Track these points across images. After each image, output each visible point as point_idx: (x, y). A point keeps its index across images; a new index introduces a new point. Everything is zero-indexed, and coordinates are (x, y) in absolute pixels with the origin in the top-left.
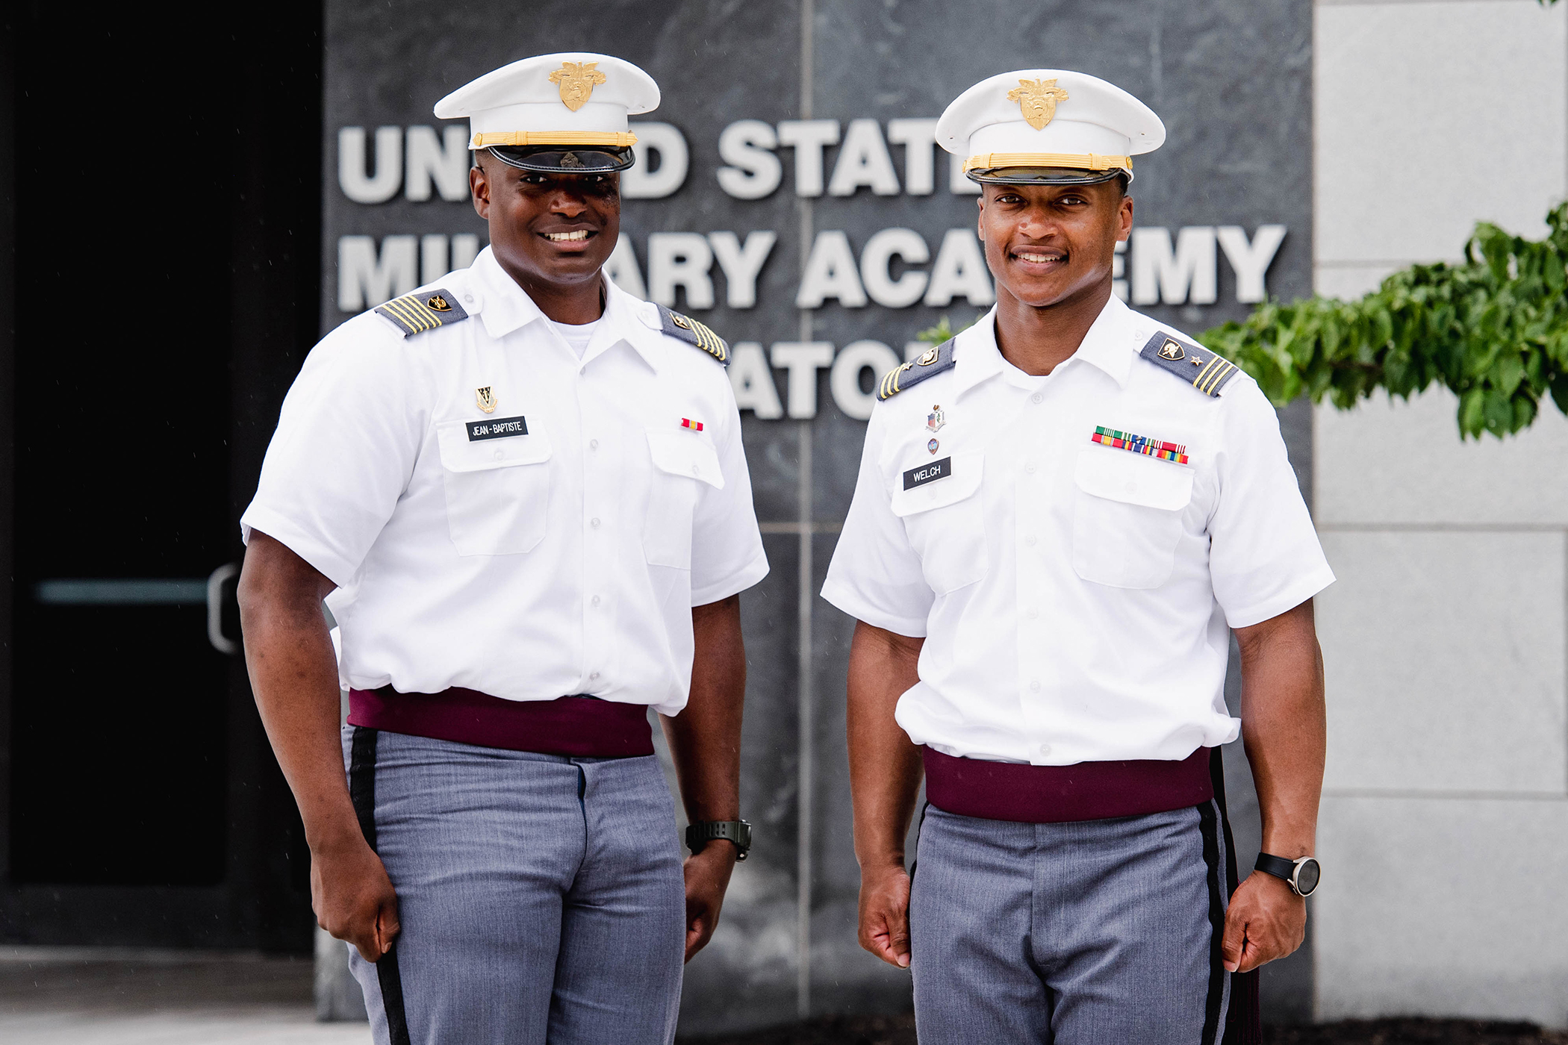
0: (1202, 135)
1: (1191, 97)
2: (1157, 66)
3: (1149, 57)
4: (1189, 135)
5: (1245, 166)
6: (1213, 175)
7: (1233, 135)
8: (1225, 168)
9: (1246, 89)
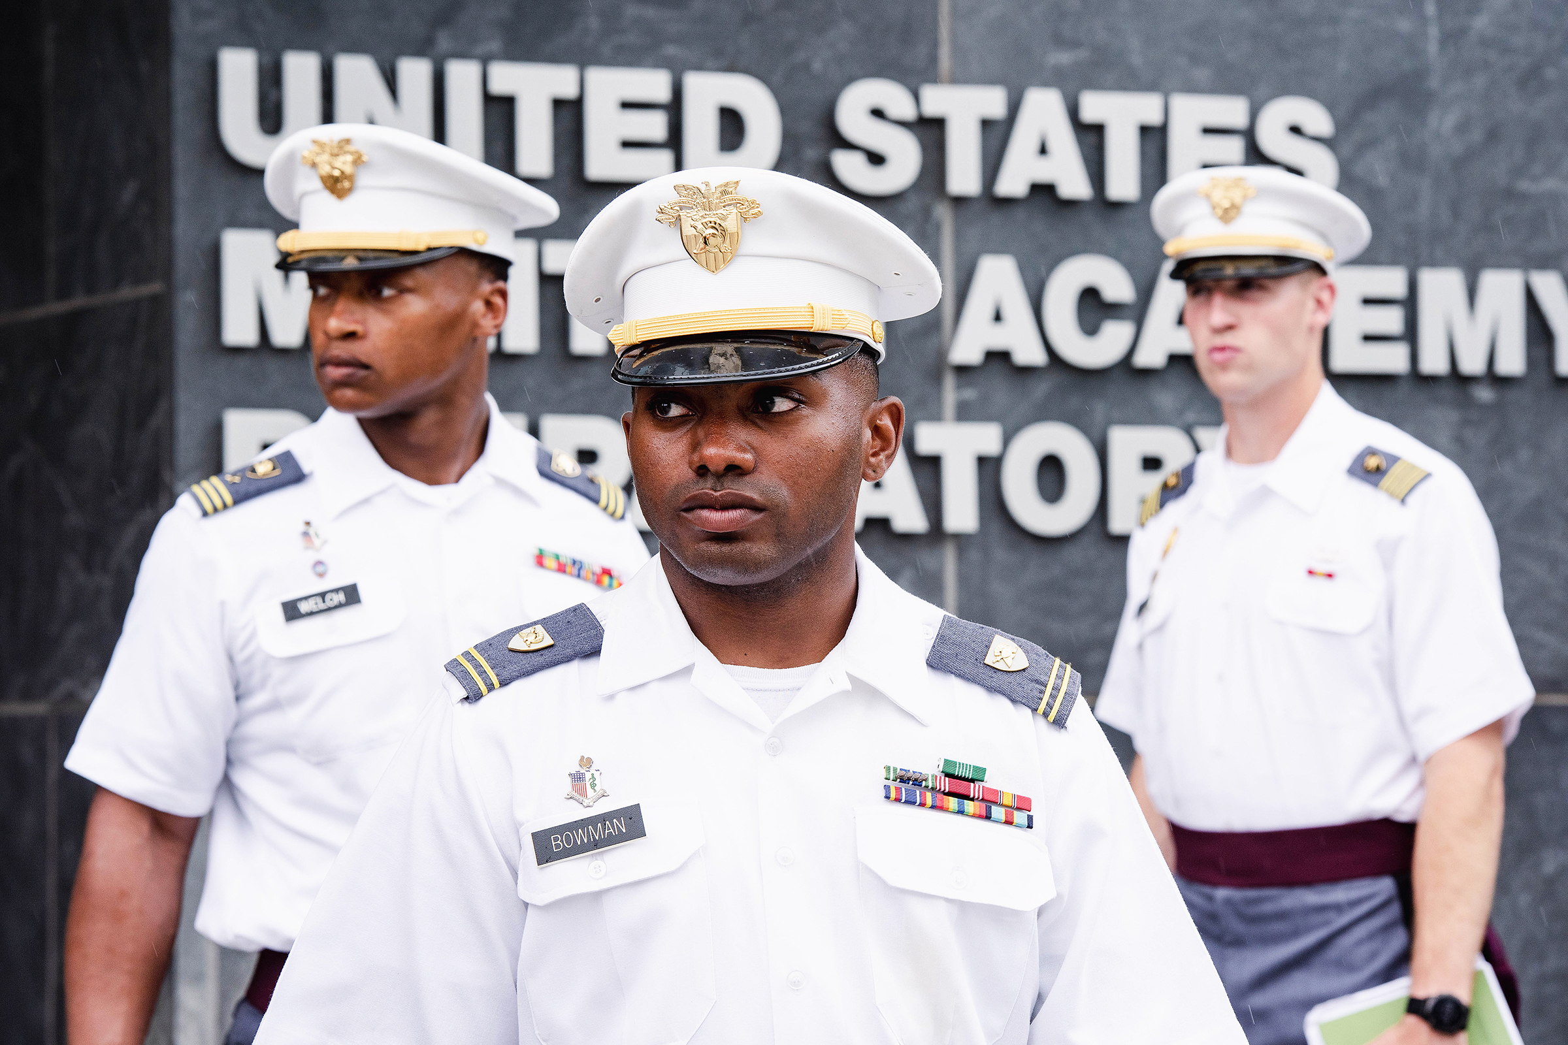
0: (1493, 136)
1: (1480, 81)
2: (1434, 31)
3: (1423, 20)
4: (1477, 135)
5: (1550, 184)
6: (1510, 194)
7: (1535, 137)
8: (1524, 185)
9: (1550, 73)
